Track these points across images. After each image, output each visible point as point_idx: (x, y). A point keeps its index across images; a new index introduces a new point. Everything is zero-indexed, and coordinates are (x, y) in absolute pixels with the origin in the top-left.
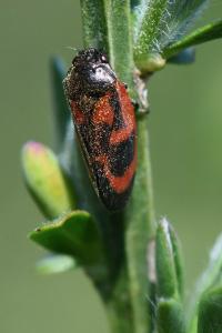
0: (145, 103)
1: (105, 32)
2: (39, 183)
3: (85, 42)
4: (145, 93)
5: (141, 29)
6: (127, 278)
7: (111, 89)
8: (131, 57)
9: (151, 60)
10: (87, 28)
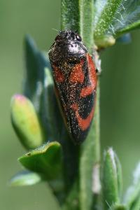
0: (99, 69)
1: (77, 19)
2: (23, 122)
3: (62, 26)
4: (100, 62)
5: (101, 18)
6: (78, 190)
7: (84, 58)
8: (92, 37)
9: (106, 39)
10: (64, 16)
